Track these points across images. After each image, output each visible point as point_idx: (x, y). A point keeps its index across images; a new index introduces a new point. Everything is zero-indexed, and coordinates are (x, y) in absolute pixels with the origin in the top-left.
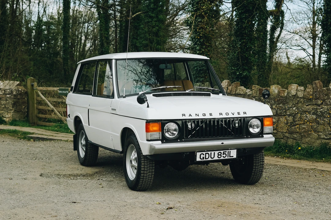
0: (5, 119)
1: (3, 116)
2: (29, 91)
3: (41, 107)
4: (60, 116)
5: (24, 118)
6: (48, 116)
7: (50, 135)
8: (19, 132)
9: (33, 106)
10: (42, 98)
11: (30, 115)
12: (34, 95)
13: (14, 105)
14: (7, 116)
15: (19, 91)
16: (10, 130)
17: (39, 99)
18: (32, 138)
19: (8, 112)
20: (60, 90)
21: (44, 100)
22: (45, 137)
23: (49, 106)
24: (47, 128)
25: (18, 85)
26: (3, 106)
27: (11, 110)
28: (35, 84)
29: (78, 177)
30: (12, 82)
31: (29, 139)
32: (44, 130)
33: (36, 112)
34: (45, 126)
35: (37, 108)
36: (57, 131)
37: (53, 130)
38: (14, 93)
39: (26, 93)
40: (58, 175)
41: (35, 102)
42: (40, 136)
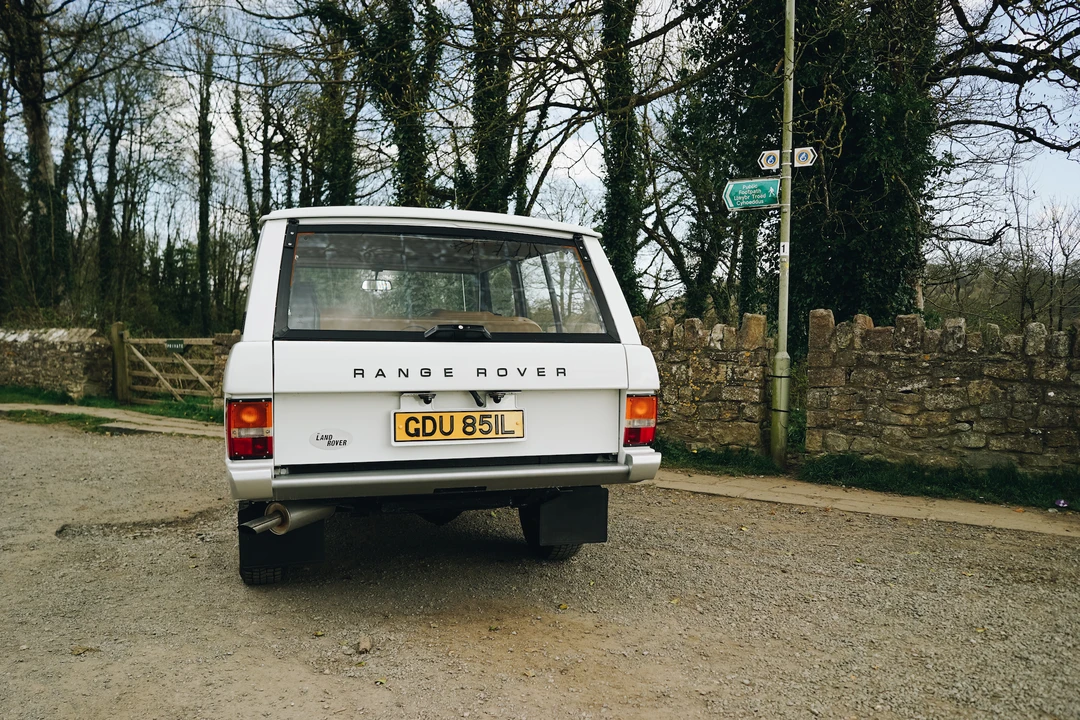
0: (71, 394)
1: (68, 390)
2: (116, 345)
3: (136, 373)
4: (171, 388)
5: (107, 392)
6: (149, 388)
7: (144, 424)
8: (89, 417)
9: (124, 371)
10: (137, 358)
11: (119, 388)
12: (124, 351)
13: (87, 370)
14: (75, 389)
15: (95, 345)
16: (73, 415)
17: (133, 358)
18: (108, 429)
19: (77, 383)
20: (168, 342)
21: (142, 362)
22: (132, 427)
23: (150, 371)
24: (145, 409)
25: (94, 335)
26: (68, 372)
27: (81, 379)
28: (127, 333)
29: (154, 529)
30: (83, 330)
31: (103, 431)
32: (137, 414)
33: (129, 381)
34: (144, 405)
35: (130, 375)
36: (162, 415)
37: (154, 414)
38: (87, 349)
39: (110, 349)
40: (107, 525)
41: (127, 364)
42: (123, 426)
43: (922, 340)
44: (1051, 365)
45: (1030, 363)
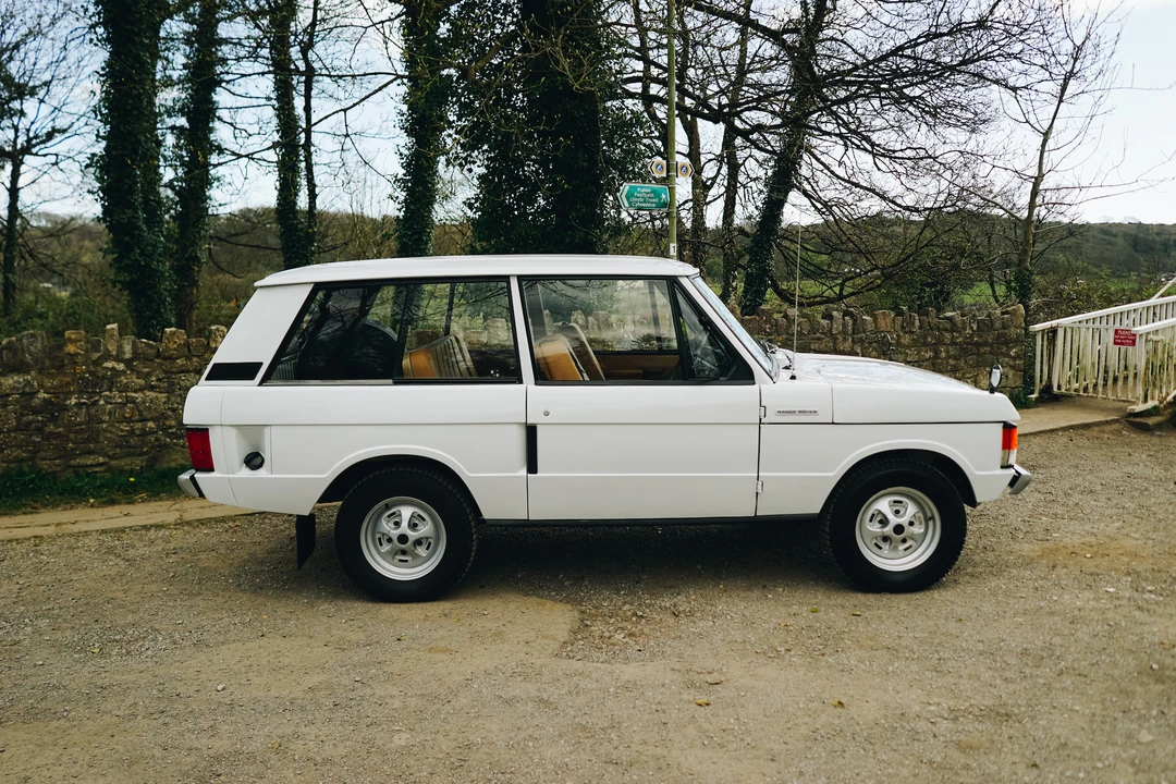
43: (776, 325)
44: (845, 340)
45: (835, 339)
